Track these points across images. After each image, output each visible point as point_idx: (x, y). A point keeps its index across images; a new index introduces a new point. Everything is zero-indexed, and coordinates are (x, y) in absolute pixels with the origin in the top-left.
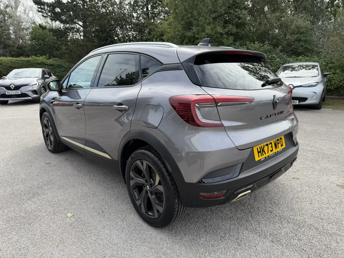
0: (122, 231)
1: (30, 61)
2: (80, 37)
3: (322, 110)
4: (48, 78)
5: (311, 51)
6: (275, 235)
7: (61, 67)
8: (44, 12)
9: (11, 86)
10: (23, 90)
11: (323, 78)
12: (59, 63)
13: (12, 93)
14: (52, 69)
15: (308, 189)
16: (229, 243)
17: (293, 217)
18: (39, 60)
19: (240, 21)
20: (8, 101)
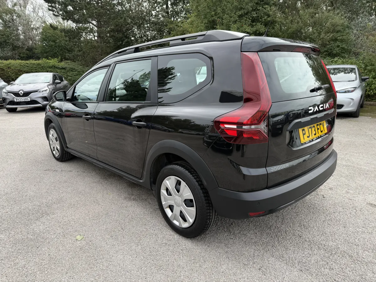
0: (136, 256)
1: (40, 65)
2: (94, 37)
3: (360, 118)
4: (60, 83)
5: (349, 52)
6: (304, 263)
7: (73, 71)
8: (55, 10)
9: (20, 93)
10: (33, 96)
11: (361, 82)
12: (71, 66)
13: (21, 100)
14: (63, 73)
15: (342, 210)
16: (253, 272)
17: (324, 242)
18: (50, 63)
19: (269, 19)
20: (16, 108)
